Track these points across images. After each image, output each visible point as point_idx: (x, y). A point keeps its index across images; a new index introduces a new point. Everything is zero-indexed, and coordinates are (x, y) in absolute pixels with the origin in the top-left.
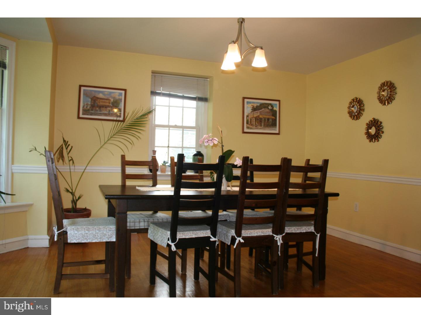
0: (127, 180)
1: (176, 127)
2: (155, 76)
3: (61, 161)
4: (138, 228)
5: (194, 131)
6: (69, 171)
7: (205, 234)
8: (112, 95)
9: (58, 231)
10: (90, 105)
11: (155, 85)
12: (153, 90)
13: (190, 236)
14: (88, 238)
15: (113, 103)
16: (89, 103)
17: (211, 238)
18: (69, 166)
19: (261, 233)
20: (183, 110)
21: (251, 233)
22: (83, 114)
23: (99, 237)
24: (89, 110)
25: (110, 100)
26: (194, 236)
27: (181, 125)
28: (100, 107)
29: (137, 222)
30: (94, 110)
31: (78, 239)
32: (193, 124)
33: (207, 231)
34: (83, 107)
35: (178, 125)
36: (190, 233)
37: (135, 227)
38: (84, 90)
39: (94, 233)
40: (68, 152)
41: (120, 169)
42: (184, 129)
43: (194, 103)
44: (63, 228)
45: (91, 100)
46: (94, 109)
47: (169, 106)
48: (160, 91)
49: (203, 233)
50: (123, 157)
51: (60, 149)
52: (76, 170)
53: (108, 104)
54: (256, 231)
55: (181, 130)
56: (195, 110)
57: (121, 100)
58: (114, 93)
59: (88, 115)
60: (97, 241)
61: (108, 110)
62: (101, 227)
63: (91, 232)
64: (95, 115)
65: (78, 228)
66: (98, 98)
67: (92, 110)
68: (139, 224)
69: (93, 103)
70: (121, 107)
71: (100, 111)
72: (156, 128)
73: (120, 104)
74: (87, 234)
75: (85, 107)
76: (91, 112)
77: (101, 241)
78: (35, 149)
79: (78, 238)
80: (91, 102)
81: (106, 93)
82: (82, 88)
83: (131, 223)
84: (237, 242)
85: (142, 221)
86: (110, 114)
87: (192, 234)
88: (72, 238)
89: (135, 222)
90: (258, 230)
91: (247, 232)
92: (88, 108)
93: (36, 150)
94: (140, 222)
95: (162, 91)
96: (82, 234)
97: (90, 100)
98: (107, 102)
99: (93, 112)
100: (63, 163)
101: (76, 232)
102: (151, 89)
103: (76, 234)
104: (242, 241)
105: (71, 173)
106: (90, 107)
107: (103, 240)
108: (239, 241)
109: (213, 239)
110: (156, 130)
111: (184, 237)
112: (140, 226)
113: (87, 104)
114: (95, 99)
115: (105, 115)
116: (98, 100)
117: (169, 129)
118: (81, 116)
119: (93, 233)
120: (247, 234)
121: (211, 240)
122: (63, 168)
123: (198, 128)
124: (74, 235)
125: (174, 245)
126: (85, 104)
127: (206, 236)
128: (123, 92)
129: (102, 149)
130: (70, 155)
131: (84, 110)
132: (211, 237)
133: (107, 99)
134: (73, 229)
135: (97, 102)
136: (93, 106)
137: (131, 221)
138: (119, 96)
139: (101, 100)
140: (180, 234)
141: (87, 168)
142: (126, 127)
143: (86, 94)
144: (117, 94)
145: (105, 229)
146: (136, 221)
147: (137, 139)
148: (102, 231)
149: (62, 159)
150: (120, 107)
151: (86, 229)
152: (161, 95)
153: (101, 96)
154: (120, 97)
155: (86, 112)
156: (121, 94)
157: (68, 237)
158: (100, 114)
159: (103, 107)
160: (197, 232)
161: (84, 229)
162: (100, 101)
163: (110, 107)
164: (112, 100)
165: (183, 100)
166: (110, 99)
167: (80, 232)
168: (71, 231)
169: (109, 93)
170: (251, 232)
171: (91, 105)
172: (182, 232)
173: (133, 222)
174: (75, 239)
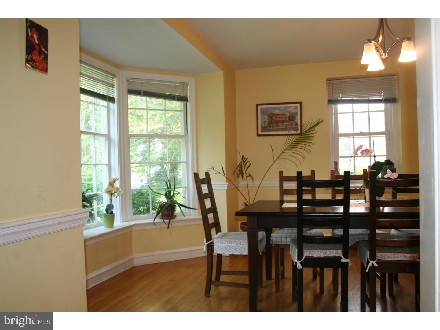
0: (284, 195)
1: (361, 134)
2: (332, 84)
3: (240, 177)
4: (285, 243)
5: (384, 136)
6: (247, 186)
7: (336, 254)
8: (288, 109)
9: (207, 242)
10: (267, 122)
11: (333, 93)
12: (331, 98)
13: (318, 255)
14: (231, 250)
15: (289, 118)
16: (267, 120)
17: (342, 259)
18: (246, 181)
19: (403, 258)
20: (369, 115)
21: (390, 257)
22: (262, 131)
23: (240, 250)
24: (267, 127)
25: (286, 115)
26: (322, 255)
27: (367, 131)
28: (277, 123)
29: (284, 237)
30: (272, 127)
31: (223, 251)
32: (383, 129)
33: (338, 251)
34: (261, 125)
35: (363, 131)
36: (318, 252)
37: (282, 242)
38: (261, 108)
39: (236, 246)
40: (246, 169)
41: (278, 183)
42: (371, 136)
43: (382, 106)
44: (211, 240)
45: (269, 117)
46: (272, 125)
47: (353, 113)
48: (340, 98)
49: (333, 253)
50: (281, 173)
51: (239, 167)
52: (255, 185)
53: (284, 119)
54: (396, 255)
55: (368, 137)
56: (383, 113)
57: (297, 113)
58: (289, 107)
59: (266, 131)
60: (239, 254)
61: (285, 125)
62: (241, 241)
63: (233, 245)
64: (273, 131)
65: (222, 241)
66: (275, 114)
67: (270, 127)
68: (286, 239)
69: (270, 120)
70: (298, 120)
71: (277, 127)
72: (339, 137)
73: (296, 118)
74: (229, 246)
75: (263, 125)
76: (269, 128)
77: (242, 254)
78: (213, 168)
79: (222, 249)
80: (268, 119)
81: (282, 108)
82: (260, 107)
83: (278, 238)
84: (370, 265)
85: (289, 236)
86: (288, 129)
87: (320, 253)
88: (217, 250)
89: (282, 238)
90: (399, 254)
91: (384, 255)
92: (266, 125)
93: (214, 170)
94: (286, 237)
95: (342, 98)
96: (225, 246)
97: (267, 117)
98: (284, 117)
99: (271, 128)
100: (243, 180)
101: (221, 244)
102: (328, 98)
103: (221, 246)
104: (376, 265)
105: (249, 188)
106: (268, 124)
107: (243, 252)
108: (373, 264)
109: (344, 260)
110: (339, 139)
111: (311, 255)
112: (286, 242)
113: (265, 122)
114: (271, 116)
115: (283, 130)
116: (275, 116)
117: (354, 138)
118: (260, 133)
119: (234, 246)
120: (385, 258)
121: (342, 260)
122: (242, 183)
123: (388, 133)
124: (219, 247)
125: (300, 262)
126: (263, 121)
127: (337, 256)
128: (298, 105)
129: (274, 164)
130: (247, 171)
131: (262, 128)
132: (342, 257)
133: (283, 115)
134: (219, 241)
135: (274, 118)
136: (270, 123)
137: (278, 236)
138: (294, 109)
139: (278, 116)
140: (307, 252)
141: (262, 183)
142: (296, 141)
143: (263, 112)
144: (293, 108)
145: (245, 243)
146: (282, 236)
147: (308, 152)
148: (242, 244)
149: (241, 176)
150: (296, 121)
151: (229, 242)
152: (341, 102)
153: (277, 112)
154: (296, 111)
155: (264, 129)
156: (296, 107)
157: (215, 249)
158: (278, 129)
159: (280, 122)
160: (326, 251)
161: (228, 242)
162: (276, 117)
163: (287, 121)
164: (288, 115)
165: (369, 104)
166: (286, 113)
167: (224, 244)
168: (217, 243)
169: (284, 108)
170: (390, 255)
171: (269, 121)
172: (310, 251)
173: (280, 237)
174: (220, 250)
